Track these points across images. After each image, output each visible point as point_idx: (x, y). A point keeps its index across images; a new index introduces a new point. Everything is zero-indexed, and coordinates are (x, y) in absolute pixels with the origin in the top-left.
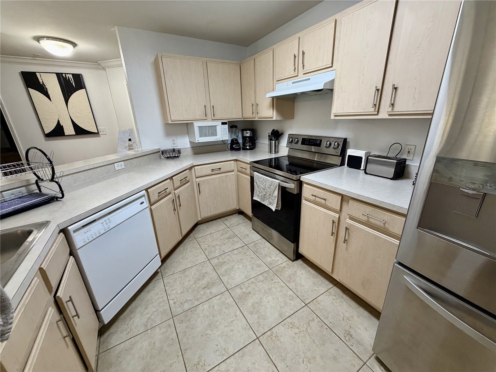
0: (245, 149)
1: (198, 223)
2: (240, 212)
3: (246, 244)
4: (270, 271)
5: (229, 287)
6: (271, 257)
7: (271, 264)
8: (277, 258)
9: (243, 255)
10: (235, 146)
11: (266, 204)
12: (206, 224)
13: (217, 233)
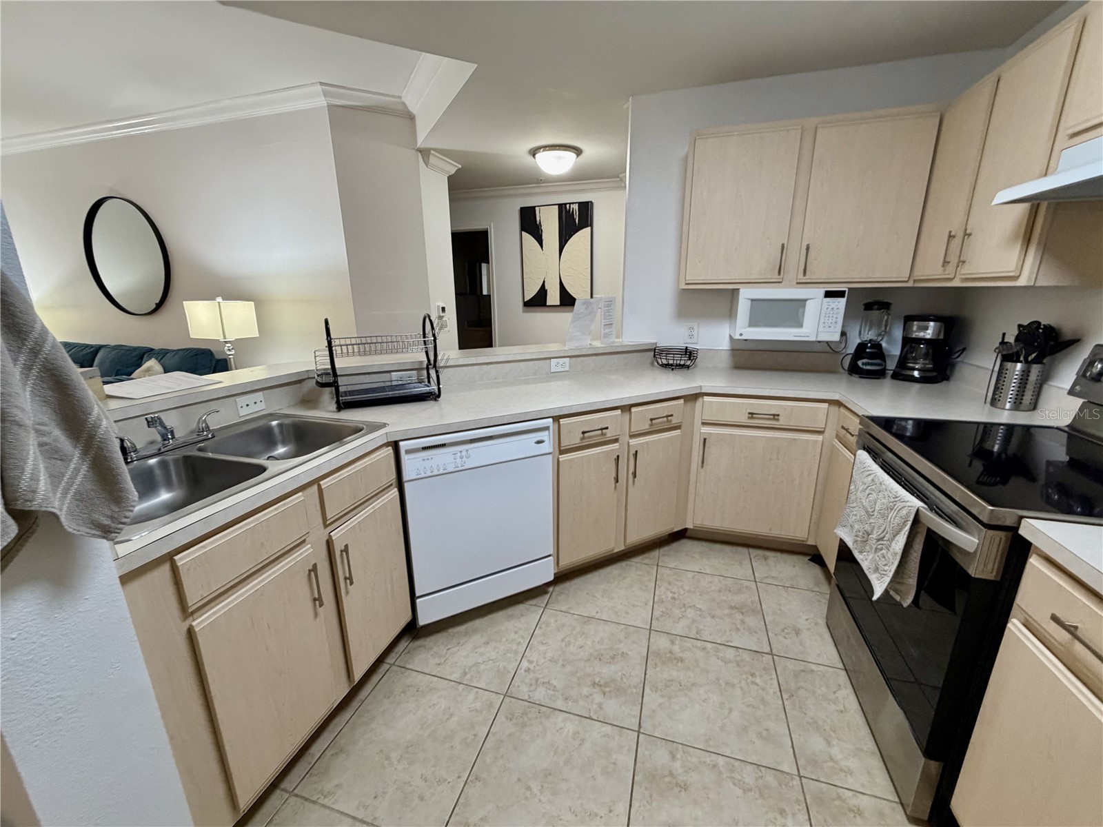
0: (901, 374)
1: (688, 534)
2: (817, 558)
3: (775, 652)
4: (795, 783)
5: (647, 727)
6: (829, 743)
7: (814, 762)
8: (853, 764)
9: (744, 676)
10: (863, 364)
11: (865, 565)
12: (704, 544)
13: (716, 579)
